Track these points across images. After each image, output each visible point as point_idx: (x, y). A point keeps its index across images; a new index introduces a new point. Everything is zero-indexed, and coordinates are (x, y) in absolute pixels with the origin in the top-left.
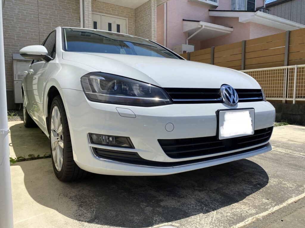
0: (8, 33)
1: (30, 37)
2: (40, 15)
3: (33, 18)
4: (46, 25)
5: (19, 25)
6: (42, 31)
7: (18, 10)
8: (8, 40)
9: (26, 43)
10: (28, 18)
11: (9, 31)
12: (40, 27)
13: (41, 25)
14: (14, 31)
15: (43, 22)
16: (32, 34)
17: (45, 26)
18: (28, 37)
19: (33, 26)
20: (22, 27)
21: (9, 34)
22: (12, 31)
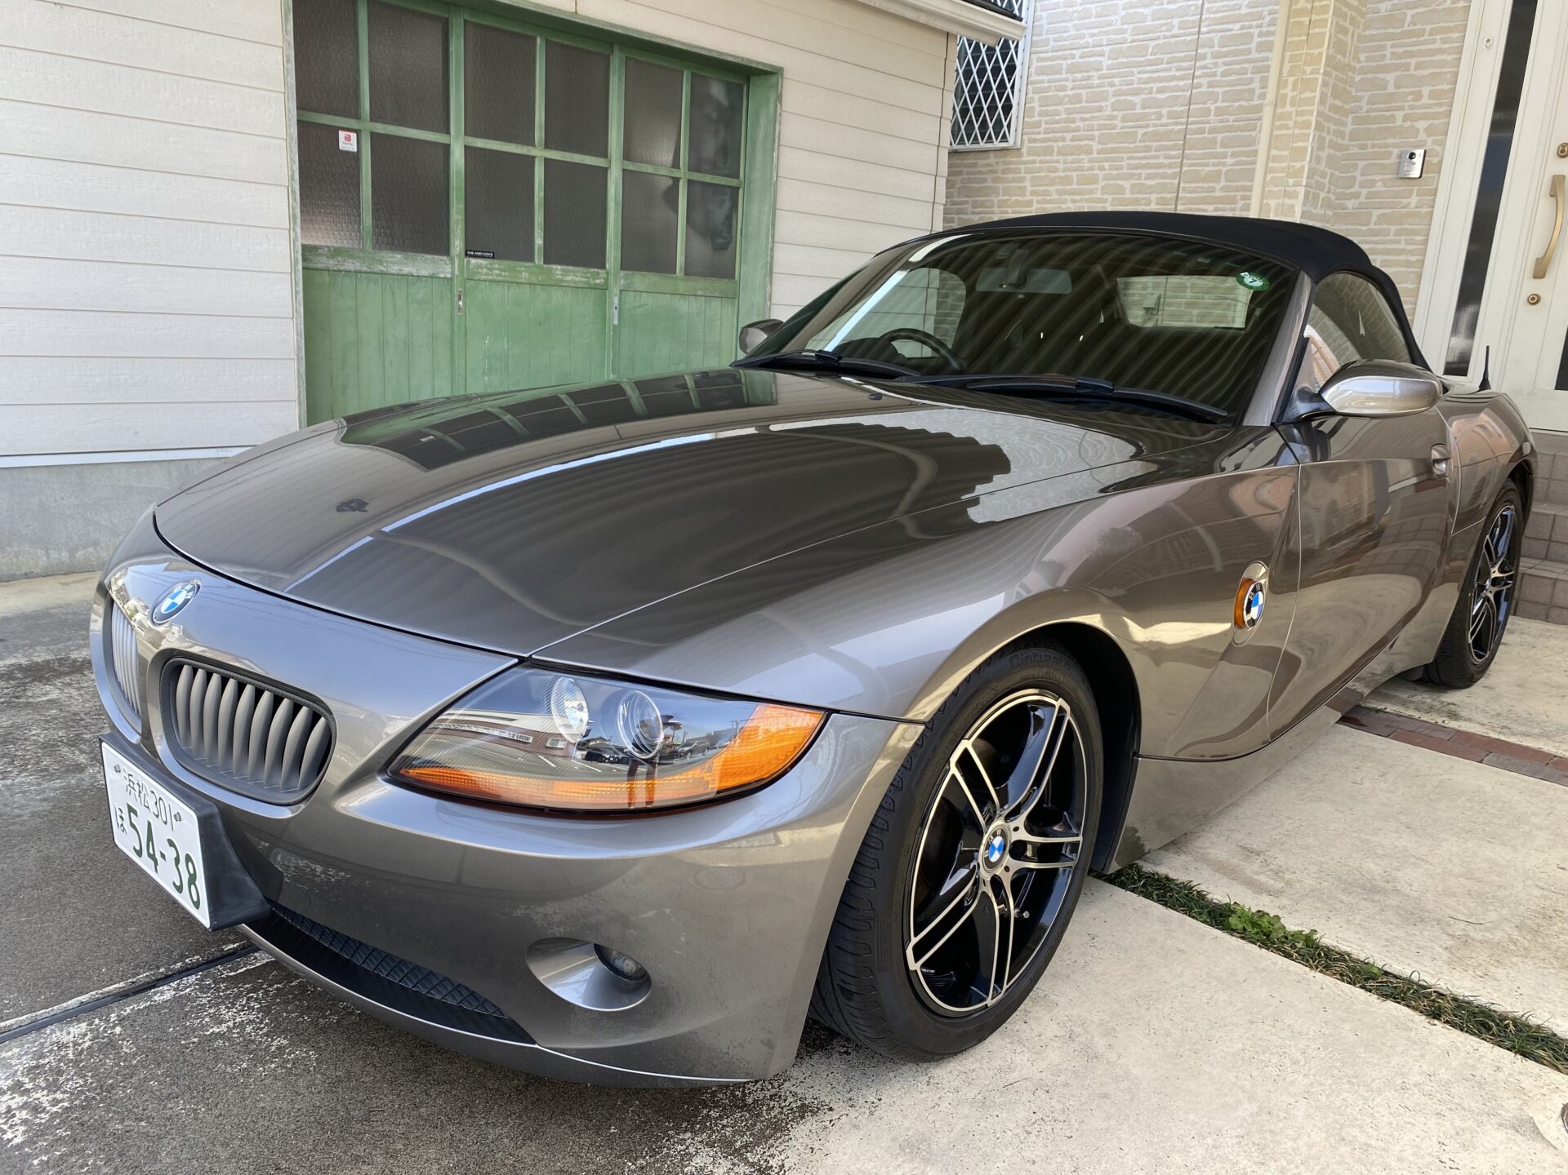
0: (1073, 126)
1: (1150, 129)
2: (1208, 10)
3: (1175, 31)
4: (1225, 55)
5: (1116, 81)
6: (1204, 89)
7: (1123, 13)
8: (1070, 158)
9: (1130, 162)
10: (1158, 39)
11: (1077, 116)
12: (1197, 73)
13: (1204, 57)
14: (1096, 115)
15: (1216, 37)
16: (1159, 116)
17: (1220, 61)
18: (1141, 132)
19: (1172, 73)
20: (1125, 88)
21: (1077, 130)
22: (1087, 116)
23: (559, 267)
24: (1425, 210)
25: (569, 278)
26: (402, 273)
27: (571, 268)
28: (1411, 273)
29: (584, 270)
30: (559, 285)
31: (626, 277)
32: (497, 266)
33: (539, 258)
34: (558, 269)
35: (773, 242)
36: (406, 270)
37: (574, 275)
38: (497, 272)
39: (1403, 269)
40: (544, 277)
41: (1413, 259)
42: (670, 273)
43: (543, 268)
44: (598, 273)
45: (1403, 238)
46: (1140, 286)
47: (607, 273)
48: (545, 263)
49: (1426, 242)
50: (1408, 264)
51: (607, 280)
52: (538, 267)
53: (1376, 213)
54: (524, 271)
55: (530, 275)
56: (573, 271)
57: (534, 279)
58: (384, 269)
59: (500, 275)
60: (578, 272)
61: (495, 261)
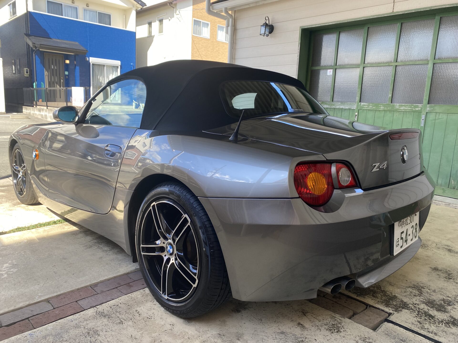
25: (402, 108)
26: (340, 108)
29: (410, 105)
30: (397, 111)
31: (430, 107)
33: (389, 102)
34: (397, 105)
36: (341, 107)
37: (406, 107)
38: (371, 107)
40: (390, 108)
43: (390, 105)
44: (418, 106)
47: (422, 106)
56: (404, 105)
58: (335, 107)
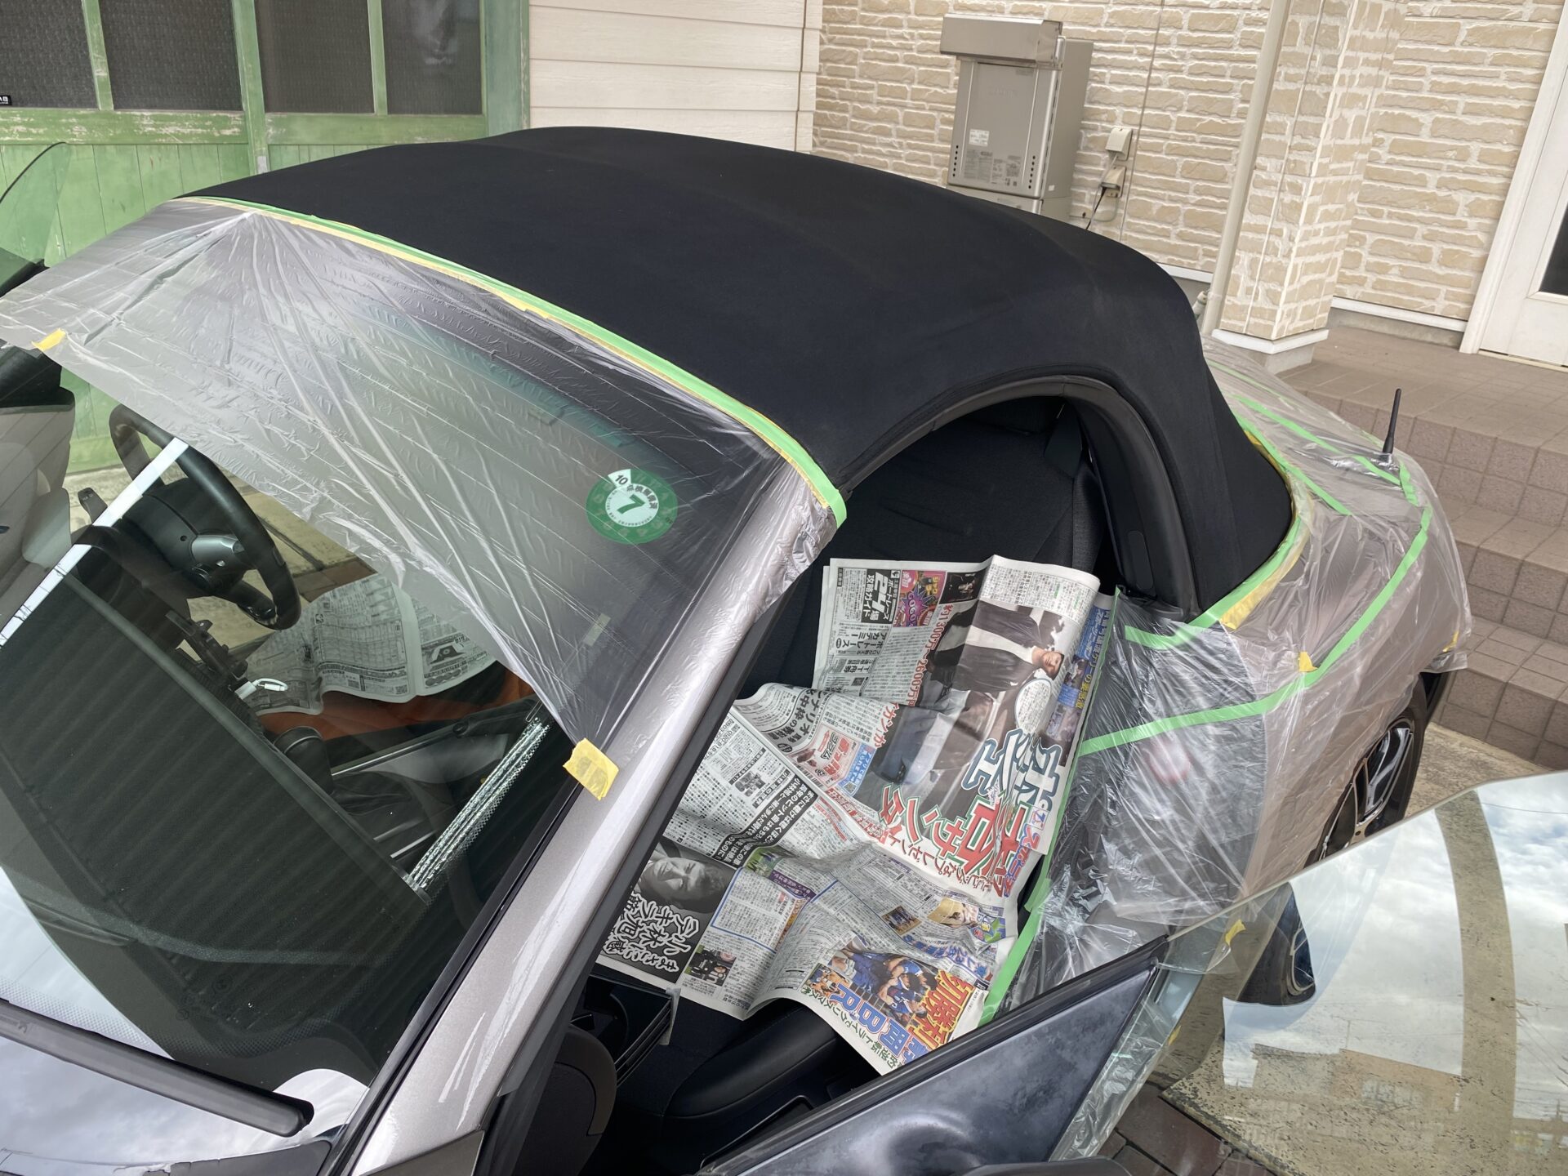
23: (147, 113)
24: (1542, 26)
25: (171, 130)
27: (170, 113)
28: (1510, 127)
29: (198, 114)
30: (150, 142)
31: (277, 124)
32: (18, 119)
33: (104, 100)
34: (145, 118)
35: (528, 60)
37: (181, 124)
38: (21, 128)
39: (1499, 121)
40: (118, 132)
41: (1516, 105)
42: (363, 110)
43: (116, 117)
44: (229, 119)
45: (1502, 70)
46: (1104, 117)
47: (244, 118)
48: (116, 108)
49: (1538, 81)
50: (1506, 113)
51: (244, 129)
52: (106, 115)
53: (1467, 26)
54: (74, 124)
55: (90, 129)
56: (172, 119)
57: (98, 136)
59: (29, 134)
60: (187, 118)
61: (14, 110)
